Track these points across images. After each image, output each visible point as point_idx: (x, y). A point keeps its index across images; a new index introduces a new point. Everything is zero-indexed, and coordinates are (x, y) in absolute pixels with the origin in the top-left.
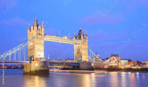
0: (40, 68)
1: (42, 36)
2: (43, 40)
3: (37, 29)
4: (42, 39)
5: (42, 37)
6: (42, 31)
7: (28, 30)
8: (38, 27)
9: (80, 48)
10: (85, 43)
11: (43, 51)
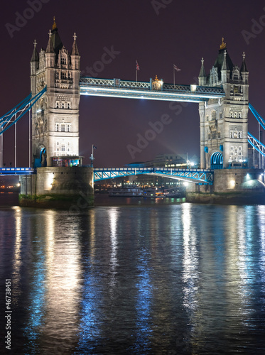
0: (61, 189)
1: (71, 83)
2: (74, 95)
3: (56, 61)
4: (72, 93)
5: (74, 86)
6: (74, 67)
7: (33, 65)
8: (57, 53)
9: (218, 117)
10: (239, 98)
11: (77, 134)
